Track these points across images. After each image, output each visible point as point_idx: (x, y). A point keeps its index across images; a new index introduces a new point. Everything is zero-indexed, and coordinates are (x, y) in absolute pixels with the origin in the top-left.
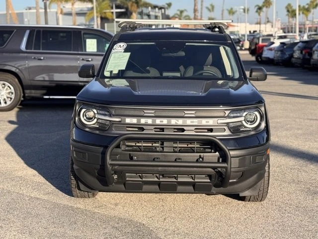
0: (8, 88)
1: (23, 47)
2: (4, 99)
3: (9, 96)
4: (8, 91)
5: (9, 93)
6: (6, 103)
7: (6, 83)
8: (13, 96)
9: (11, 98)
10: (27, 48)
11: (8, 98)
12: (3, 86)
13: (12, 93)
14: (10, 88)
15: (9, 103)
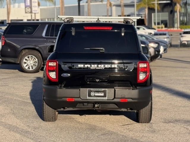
0: (34, 59)
1: (44, 34)
2: (32, 66)
3: (34, 64)
4: (34, 61)
5: (35, 62)
6: (32, 68)
7: (33, 56)
8: (37, 64)
9: (36, 65)
10: (46, 35)
11: (34, 65)
12: (32, 58)
13: (36, 62)
14: (36, 59)
15: (34, 68)
